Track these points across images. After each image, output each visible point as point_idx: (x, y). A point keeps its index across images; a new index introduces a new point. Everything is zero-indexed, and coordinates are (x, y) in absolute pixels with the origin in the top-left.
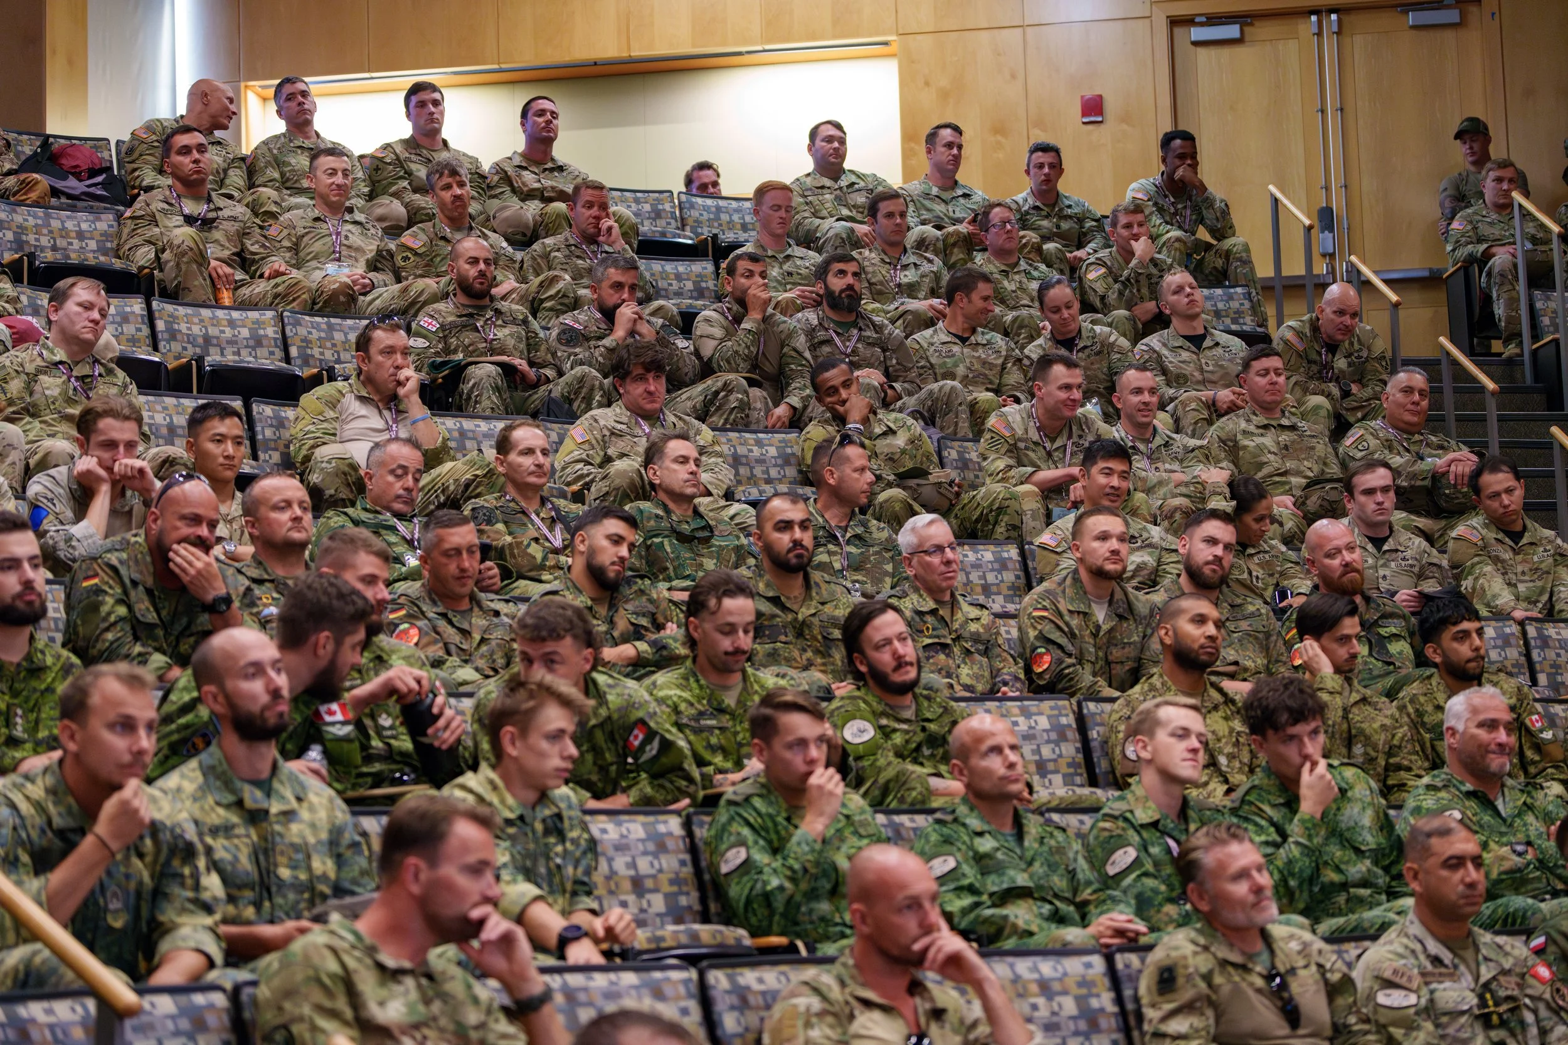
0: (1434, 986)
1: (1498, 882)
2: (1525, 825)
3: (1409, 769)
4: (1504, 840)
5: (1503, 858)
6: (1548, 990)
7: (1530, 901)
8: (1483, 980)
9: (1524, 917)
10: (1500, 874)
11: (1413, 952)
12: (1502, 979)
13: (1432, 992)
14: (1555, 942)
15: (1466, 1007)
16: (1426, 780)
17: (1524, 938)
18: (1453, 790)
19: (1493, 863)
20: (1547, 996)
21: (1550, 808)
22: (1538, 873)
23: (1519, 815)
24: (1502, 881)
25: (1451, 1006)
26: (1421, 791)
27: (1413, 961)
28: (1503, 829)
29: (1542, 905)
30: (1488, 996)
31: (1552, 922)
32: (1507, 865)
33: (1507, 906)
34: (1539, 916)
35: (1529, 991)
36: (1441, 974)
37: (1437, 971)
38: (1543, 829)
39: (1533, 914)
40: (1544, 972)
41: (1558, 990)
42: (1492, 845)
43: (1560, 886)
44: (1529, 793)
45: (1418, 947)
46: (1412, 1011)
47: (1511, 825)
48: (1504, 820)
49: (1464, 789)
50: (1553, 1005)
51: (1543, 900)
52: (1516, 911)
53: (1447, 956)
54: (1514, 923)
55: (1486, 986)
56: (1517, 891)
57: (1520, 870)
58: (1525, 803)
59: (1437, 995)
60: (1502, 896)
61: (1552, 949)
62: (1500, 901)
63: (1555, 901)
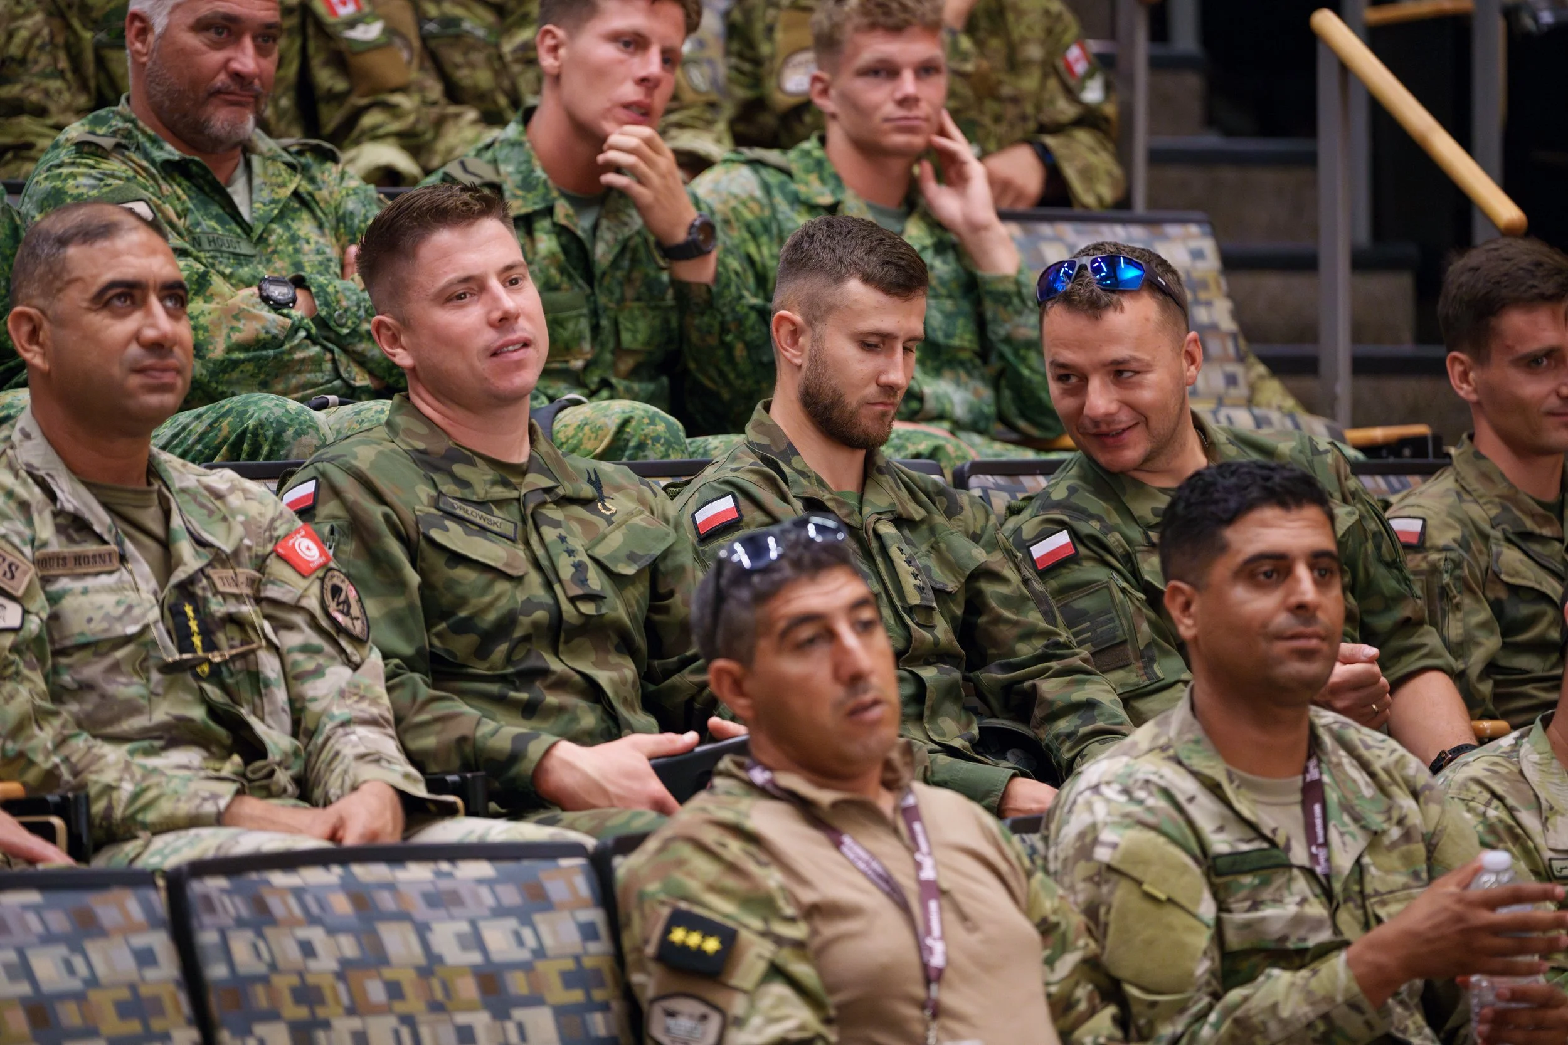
0: (64, 583)
1: (227, 366)
2: (294, 239)
4: (245, 271)
5: (238, 314)
6: (315, 589)
7: (293, 405)
8: (180, 575)
9: (278, 441)
10: (229, 350)
11: (24, 507)
12: (216, 574)
13: (54, 599)
14: (336, 493)
15: (132, 629)
16: (76, 130)
17: (274, 485)
18: (136, 157)
19: (217, 324)
20: (312, 603)
21: (351, 205)
22: (315, 350)
23: (281, 217)
24: (236, 363)
25: (97, 629)
26: (64, 155)
27: (20, 526)
28: (245, 248)
29: (320, 416)
30: (189, 610)
31: (331, 452)
32: (247, 330)
33: (242, 414)
34: (310, 439)
35: (272, 592)
36: (79, 559)
38: (332, 251)
39: (298, 434)
40: (308, 550)
41: (336, 591)
42: (217, 281)
43: (361, 380)
44: (305, 170)
45: (35, 495)
46: (8, 640)
47: (262, 240)
48: (247, 229)
49: (159, 155)
50: (324, 623)
51: (322, 406)
52: (261, 425)
53: (100, 519)
54: (254, 454)
55: (186, 589)
56: (265, 386)
57: (274, 342)
58: (296, 194)
59: (68, 604)
60: (233, 394)
61: (329, 508)
62: (226, 404)
63: (348, 408)
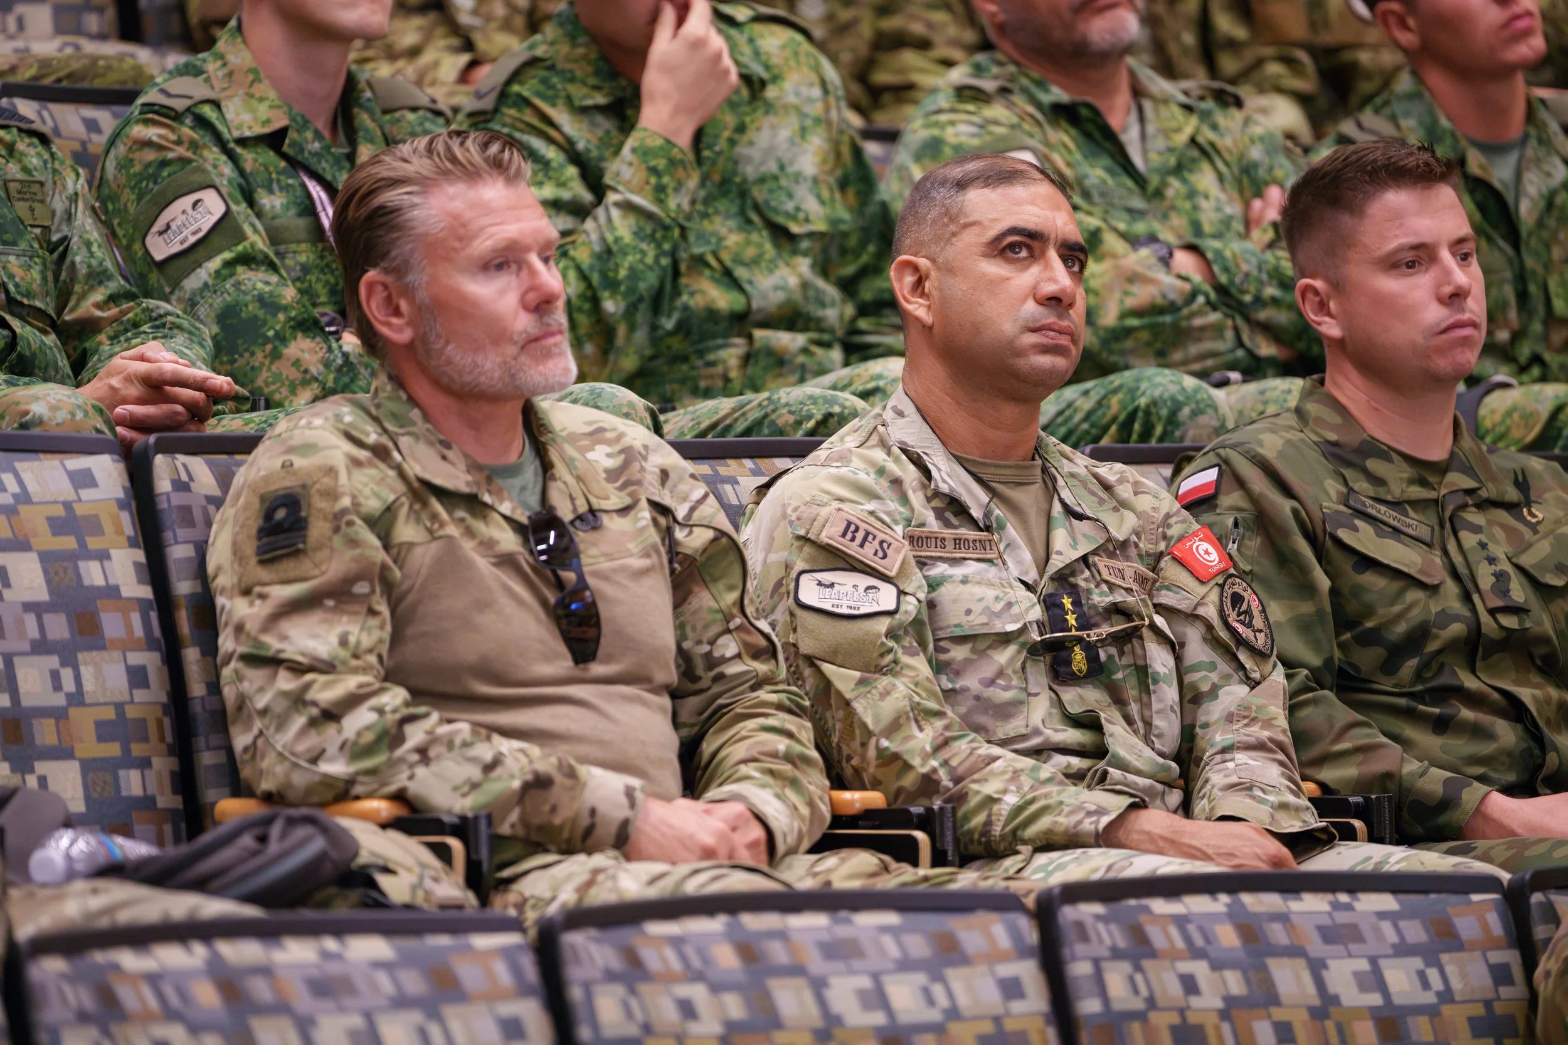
0: (940, 569)
1: (1120, 334)
2: (1192, 194)
3: (923, 45)
4: (1140, 228)
5: (1133, 278)
6: (1214, 596)
7: (1190, 382)
8: (1057, 563)
9: (1172, 420)
10: (1124, 315)
11: (896, 482)
12: (1101, 562)
13: (933, 585)
14: (1241, 483)
15: (1011, 627)
16: (958, 75)
17: (1167, 471)
18: (1019, 100)
19: (1109, 288)
20: (1210, 612)
21: (1256, 153)
22: (1214, 317)
23: (1179, 170)
24: (1128, 332)
25: (976, 622)
26: (943, 100)
27: (894, 505)
28: (1138, 203)
29: (1219, 394)
30: (1067, 602)
31: (1233, 438)
32: (1142, 295)
33: (1133, 392)
34: (1207, 420)
35: (1167, 598)
36: (958, 542)
37: (948, 533)
38: (1233, 209)
39: (1195, 414)
40: (1208, 554)
41: (1237, 599)
43: (1266, 349)
44: (1205, 116)
45: (910, 474)
46: (883, 625)
47: (1159, 194)
48: (1139, 180)
49: (1046, 98)
50: (1223, 634)
51: (1223, 383)
52: (1154, 403)
53: (975, 498)
54: (1146, 435)
55: (1063, 578)
56: (1162, 358)
57: (1172, 308)
58: (1193, 141)
59: (945, 593)
60: (1127, 367)
61: (1231, 499)
62: (1116, 379)
63: (1252, 387)
